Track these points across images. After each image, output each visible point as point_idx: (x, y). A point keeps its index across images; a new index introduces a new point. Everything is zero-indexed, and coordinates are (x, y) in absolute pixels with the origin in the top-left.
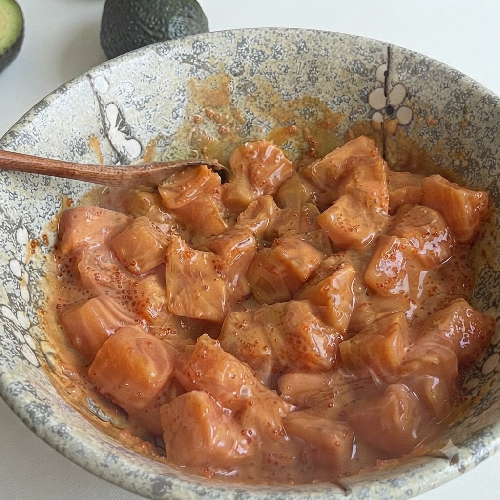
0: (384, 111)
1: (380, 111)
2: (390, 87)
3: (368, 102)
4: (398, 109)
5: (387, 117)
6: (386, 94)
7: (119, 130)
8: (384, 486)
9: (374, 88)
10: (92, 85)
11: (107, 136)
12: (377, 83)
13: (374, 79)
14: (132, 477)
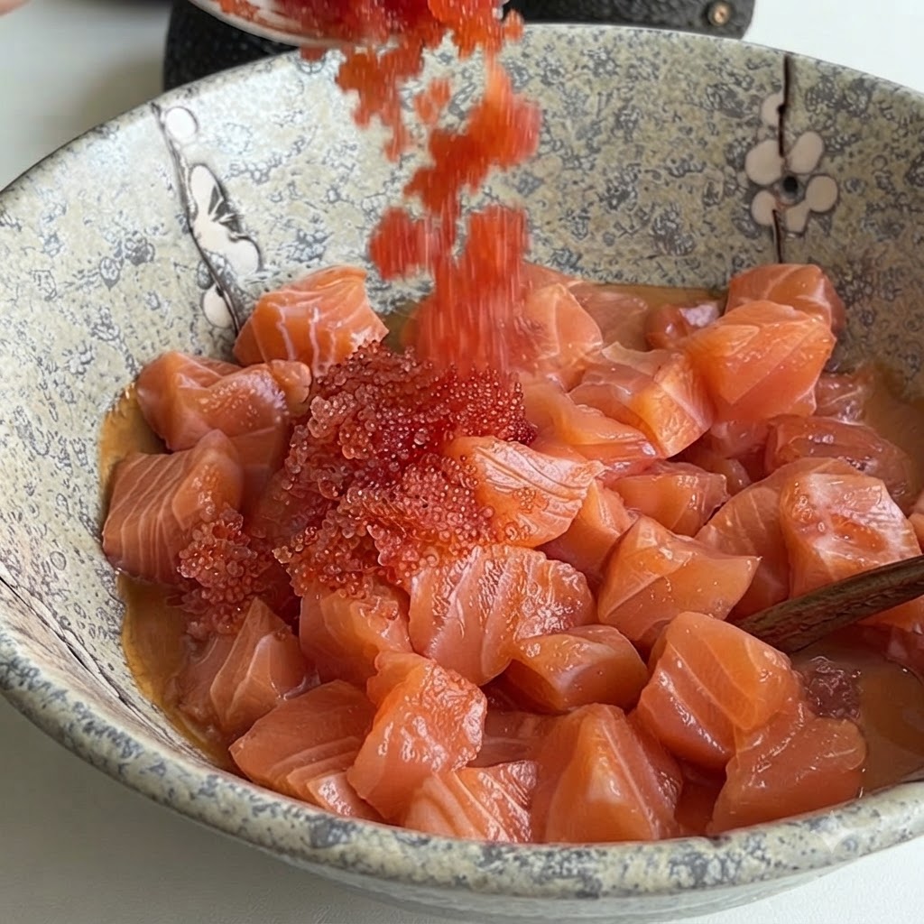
0: (777, 187)
1: (770, 188)
2: (790, 137)
3: (742, 167)
4: (808, 182)
5: (785, 199)
6: (782, 152)
7: (215, 220)
8: (797, 831)
9: (756, 141)
10: (163, 126)
11: (191, 230)
12: (763, 132)
13: (757, 123)
14: (267, 813)
